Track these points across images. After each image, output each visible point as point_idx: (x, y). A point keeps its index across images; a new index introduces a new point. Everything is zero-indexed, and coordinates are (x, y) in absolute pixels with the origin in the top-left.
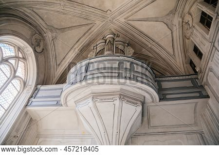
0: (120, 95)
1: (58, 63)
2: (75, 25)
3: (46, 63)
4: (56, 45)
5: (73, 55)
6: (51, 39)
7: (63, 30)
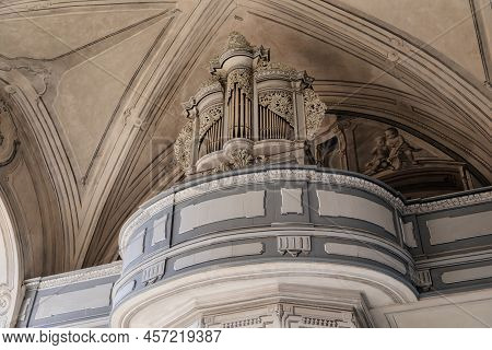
0: (282, 303)
1: (80, 174)
2: (103, 33)
3: (40, 184)
4: (56, 112)
5: (124, 137)
6: (33, 97)
7: (67, 58)
